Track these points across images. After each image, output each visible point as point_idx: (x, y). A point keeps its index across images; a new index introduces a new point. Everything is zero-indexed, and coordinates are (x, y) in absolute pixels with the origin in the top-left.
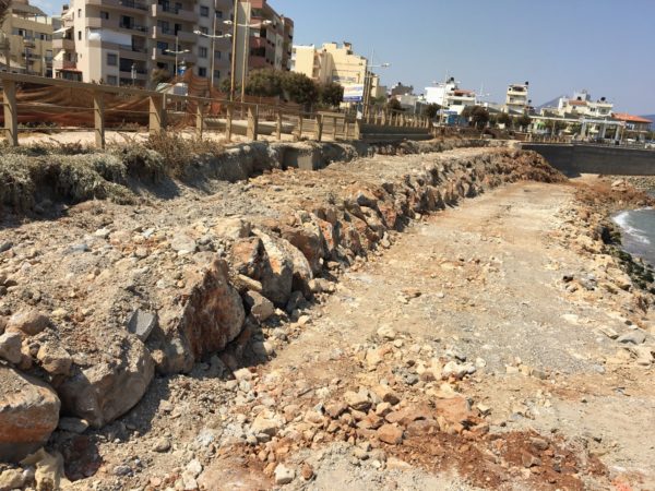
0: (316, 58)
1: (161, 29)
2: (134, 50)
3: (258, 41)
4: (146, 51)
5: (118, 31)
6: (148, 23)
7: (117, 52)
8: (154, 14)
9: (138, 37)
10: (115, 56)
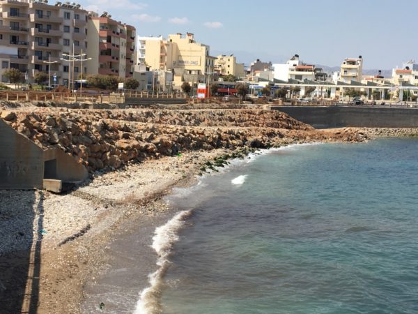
0: (162, 48)
1: (37, 43)
2: (19, 57)
3: (106, 45)
4: (27, 58)
5: (9, 46)
6: (29, 39)
7: (8, 60)
8: (33, 34)
9: (21, 49)
10: (7, 62)
